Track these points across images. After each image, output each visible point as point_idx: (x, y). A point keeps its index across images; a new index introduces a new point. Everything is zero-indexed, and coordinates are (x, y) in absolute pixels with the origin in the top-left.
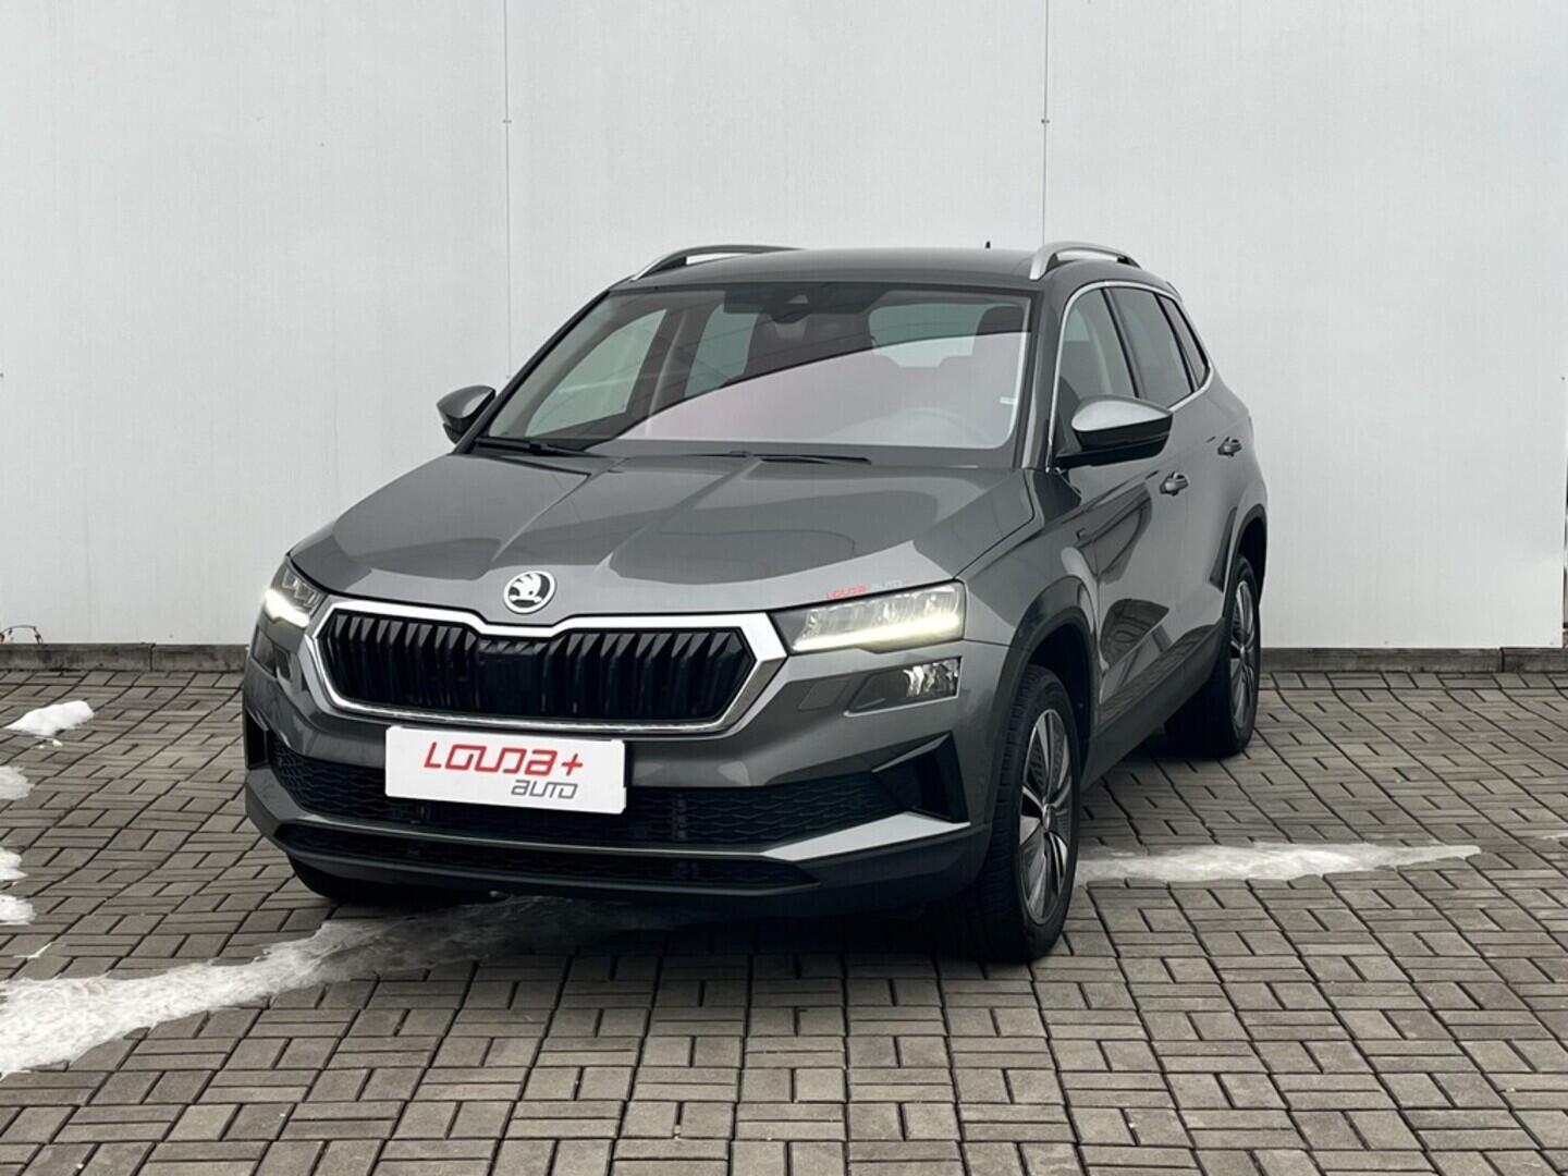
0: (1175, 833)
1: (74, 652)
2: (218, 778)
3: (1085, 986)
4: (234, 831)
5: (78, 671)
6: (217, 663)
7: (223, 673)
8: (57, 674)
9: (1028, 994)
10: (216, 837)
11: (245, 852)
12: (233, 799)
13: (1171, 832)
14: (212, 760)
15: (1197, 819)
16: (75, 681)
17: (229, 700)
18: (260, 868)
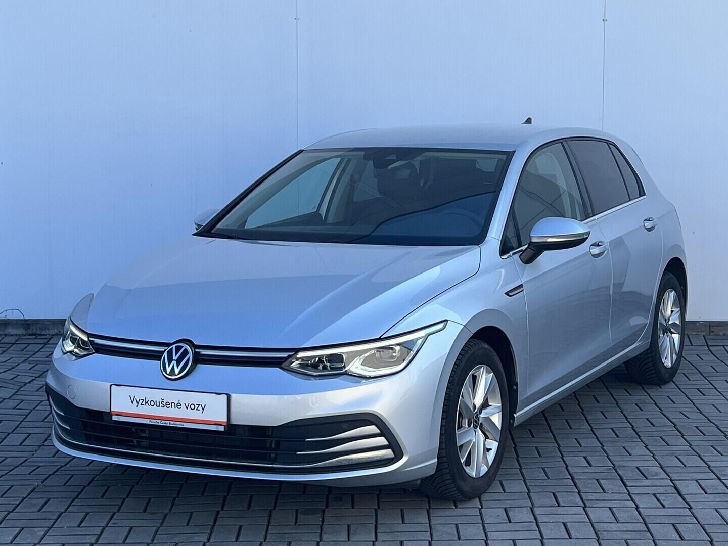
0: (704, 435)
1: (43, 324)
3: (677, 525)
5: (46, 335)
8: (35, 337)
9: (646, 531)
15: (714, 426)
16: (46, 341)
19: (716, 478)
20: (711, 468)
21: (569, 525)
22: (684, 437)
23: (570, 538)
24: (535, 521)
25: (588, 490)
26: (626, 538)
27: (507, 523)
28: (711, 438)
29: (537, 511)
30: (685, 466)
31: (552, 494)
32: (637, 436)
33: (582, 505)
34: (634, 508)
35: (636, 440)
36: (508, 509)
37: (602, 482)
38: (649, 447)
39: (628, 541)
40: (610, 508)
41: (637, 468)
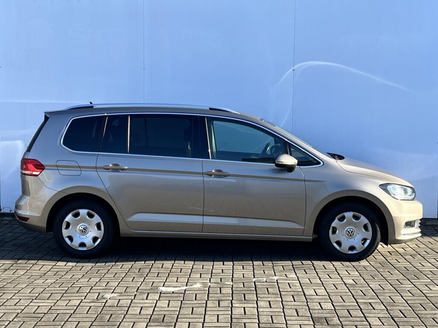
9: (282, 312)
15: (332, 265)
19: (324, 288)
20: (323, 284)
21: (246, 308)
22: (316, 270)
23: (245, 314)
24: (231, 306)
25: (261, 293)
26: (272, 315)
27: (217, 307)
28: (327, 271)
29: (233, 301)
30: (311, 283)
31: (243, 295)
32: (293, 269)
33: (256, 300)
34: (281, 302)
35: (292, 271)
36: (220, 301)
37: (269, 289)
38: (297, 275)
39: (273, 316)
40: (269, 302)
41: (289, 284)
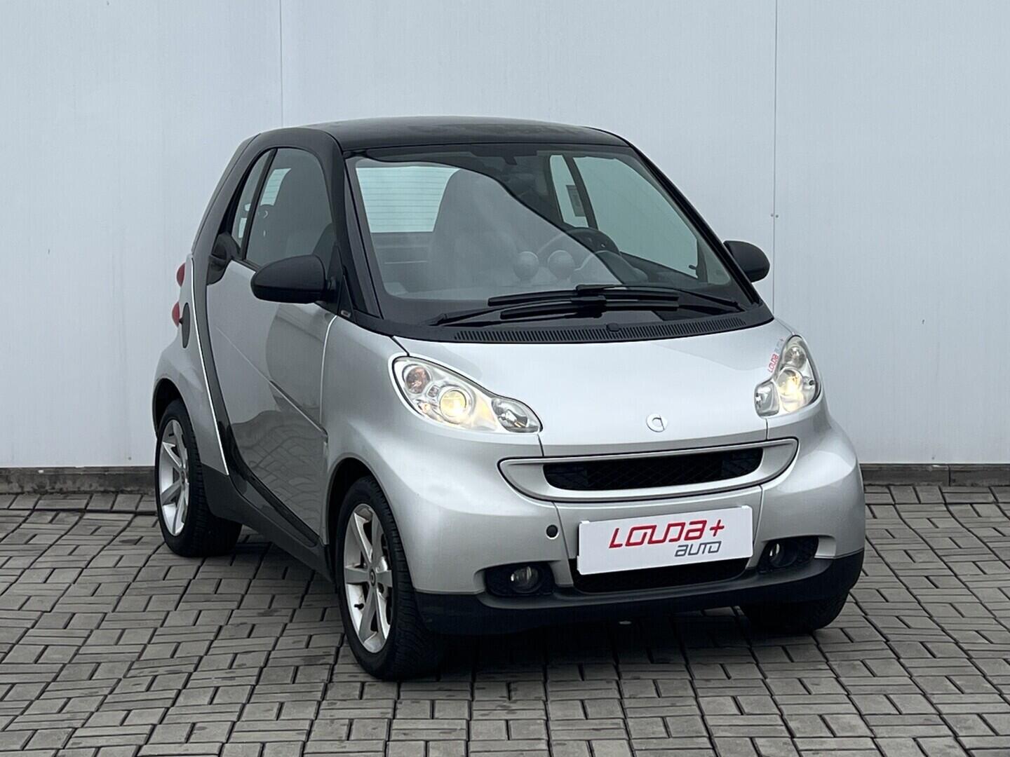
2: (17, 608)
4: (36, 662)
6: (11, 485)
7: (17, 494)
10: (21, 668)
11: (48, 684)
12: (33, 627)
13: (929, 656)
14: (11, 585)
17: (24, 522)
18: (62, 702)
